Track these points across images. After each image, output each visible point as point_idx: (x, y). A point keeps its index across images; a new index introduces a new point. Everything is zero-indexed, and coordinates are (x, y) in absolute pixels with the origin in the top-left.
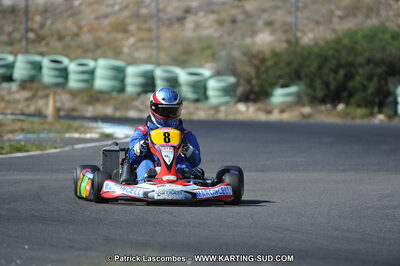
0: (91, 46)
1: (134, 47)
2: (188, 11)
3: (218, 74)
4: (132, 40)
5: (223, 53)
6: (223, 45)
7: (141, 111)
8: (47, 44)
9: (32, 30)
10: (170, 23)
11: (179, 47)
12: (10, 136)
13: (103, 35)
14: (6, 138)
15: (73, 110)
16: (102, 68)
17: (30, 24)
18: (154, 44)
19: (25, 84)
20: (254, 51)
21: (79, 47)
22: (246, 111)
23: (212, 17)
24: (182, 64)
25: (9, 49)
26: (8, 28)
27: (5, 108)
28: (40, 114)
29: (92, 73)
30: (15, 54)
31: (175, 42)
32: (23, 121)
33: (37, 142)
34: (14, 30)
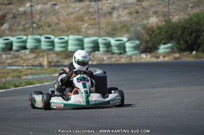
1: (87, 28)
2: (114, 8)
4: (86, 25)
5: (133, 29)
6: (133, 24)
7: (92, 61)
8: (43, 30)
9: (35, 23)
10: (105, 15)
11: (110, 27)
12: (26, 77)
13: (72, 23)
14: (23, 78)
15: (58, 62)
16: (72, 39)
17: (34, 20)
18: (97, 26)
19: (33, 50)
20: (149, 26)
21: (59, 30)
22: (146, 58)
23: (126, 11)
24: (112, 36)
25: (23, 33)
26: (23, 23)
27: (23, 63)
28: (41, 65)
29: (67, 42)
30: (27, 36)
31: (108, 25)
32: (31, 69)
33: (39, 80)
34: (26, 23)
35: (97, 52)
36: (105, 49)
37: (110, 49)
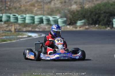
0: (24, 11)
1: (37, 10)
3: (61, 17)
4: (36, 9)
5: (62, 11)
6: (63, 9)
7: (39, 29)
8: (12, 11)
9: (7, 7)
10: (47, 3)
11: (50, 10)
12: (2, 37)
13: (28, 7)
14: (0, 38)
15: (20, 29)
16: (28, 17)
17: (6, 5)
18: (43, 9)
19: (5, 22)
20: (71, 10)
21: (21, 11)
22: (69, 28)
23: (59, 1)
24: (51, 15)
25: (0, 12)
28: (10, 31)
29: (25, 18)
30: (3, 14)
31: (49, 9)
32: (5, 33)
33: (9, 39)
34: (2, 7)
35: (42, 24)
36: (47, 22)
37: (49, 22)
